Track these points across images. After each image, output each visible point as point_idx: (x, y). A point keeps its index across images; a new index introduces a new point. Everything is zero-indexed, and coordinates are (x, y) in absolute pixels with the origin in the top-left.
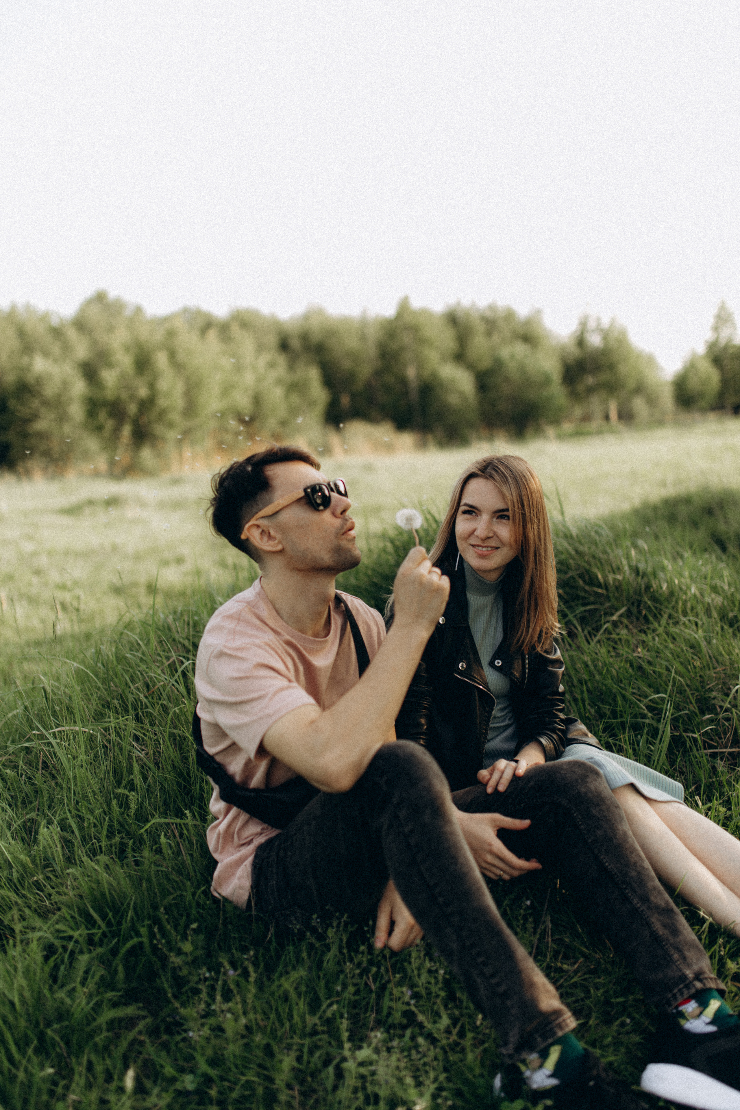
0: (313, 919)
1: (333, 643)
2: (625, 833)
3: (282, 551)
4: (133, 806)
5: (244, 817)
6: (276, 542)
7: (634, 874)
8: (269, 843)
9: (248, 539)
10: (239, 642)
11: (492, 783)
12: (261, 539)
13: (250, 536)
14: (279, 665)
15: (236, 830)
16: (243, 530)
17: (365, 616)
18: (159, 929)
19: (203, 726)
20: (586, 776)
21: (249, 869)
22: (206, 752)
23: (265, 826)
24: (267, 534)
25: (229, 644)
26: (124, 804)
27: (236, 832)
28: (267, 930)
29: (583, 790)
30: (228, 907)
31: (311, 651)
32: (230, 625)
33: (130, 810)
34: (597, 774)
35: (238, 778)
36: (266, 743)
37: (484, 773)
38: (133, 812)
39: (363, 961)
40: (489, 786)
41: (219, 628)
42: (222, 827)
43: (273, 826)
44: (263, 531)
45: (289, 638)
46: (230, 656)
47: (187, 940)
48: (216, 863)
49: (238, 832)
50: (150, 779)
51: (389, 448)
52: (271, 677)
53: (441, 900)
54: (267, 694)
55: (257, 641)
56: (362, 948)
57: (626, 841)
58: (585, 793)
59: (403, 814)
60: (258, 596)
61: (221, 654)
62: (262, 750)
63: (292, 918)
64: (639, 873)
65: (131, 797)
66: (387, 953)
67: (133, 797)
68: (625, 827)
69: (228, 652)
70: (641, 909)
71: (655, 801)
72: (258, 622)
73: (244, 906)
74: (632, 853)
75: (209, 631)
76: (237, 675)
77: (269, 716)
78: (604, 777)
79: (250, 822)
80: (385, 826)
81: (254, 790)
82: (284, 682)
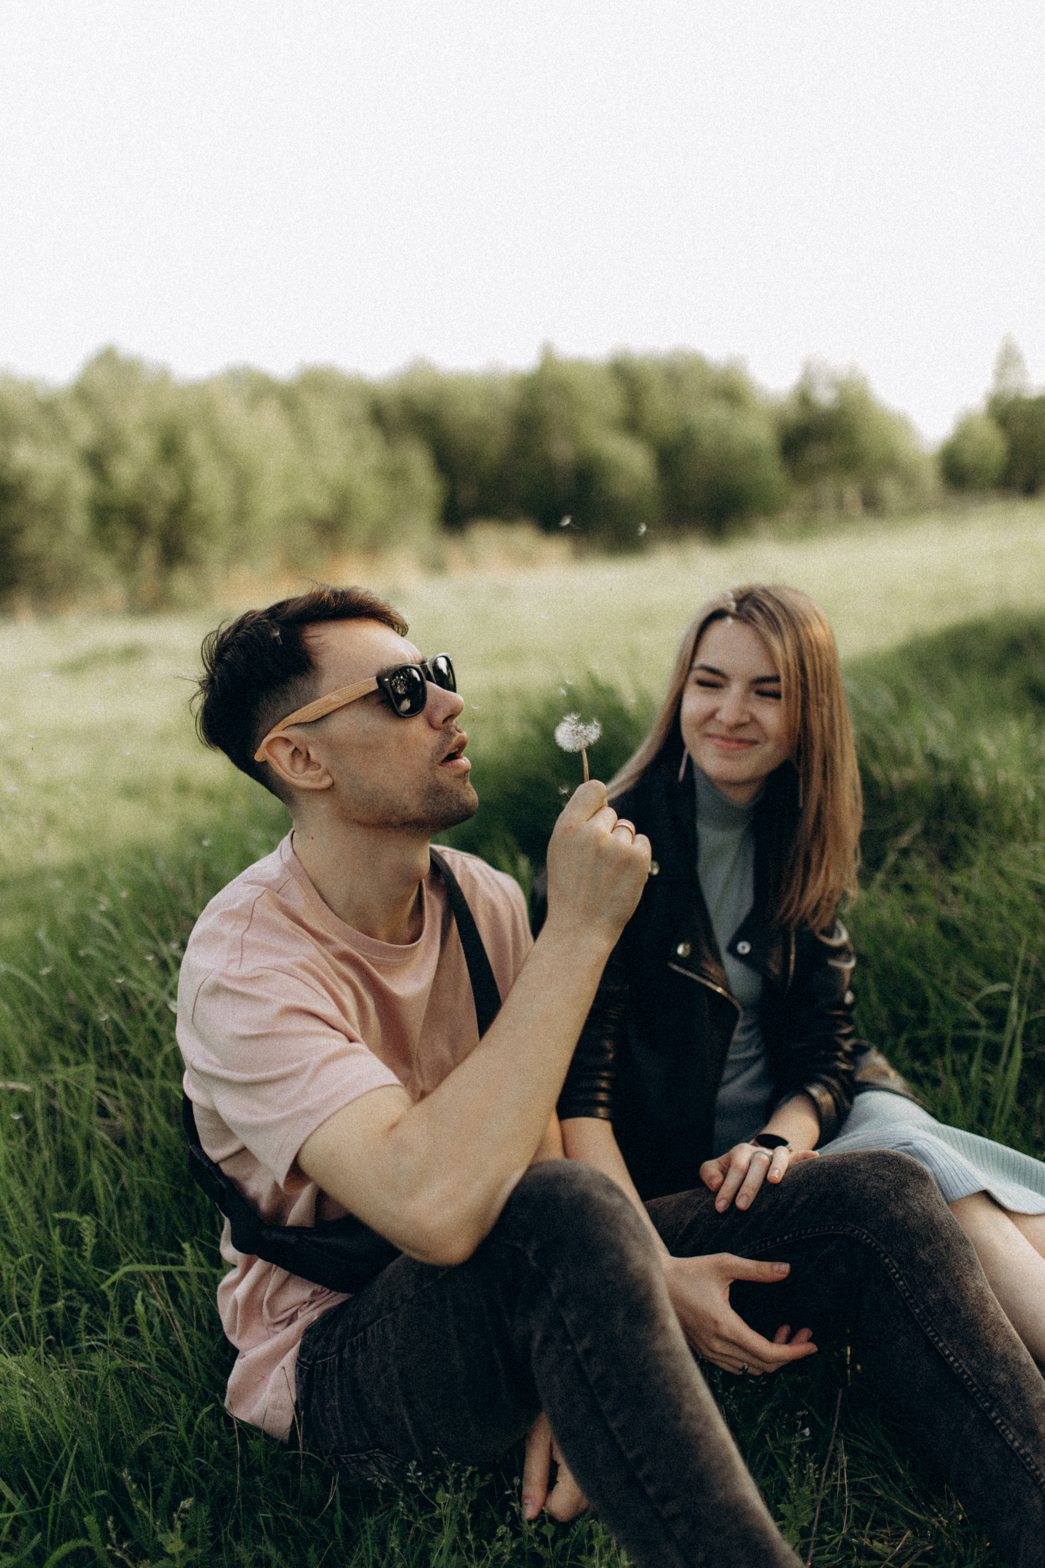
0: (409, 1470)
1: (428, 952)
2: (981, 1293)
3: (331, 789)
4: (89, 1240)
5: (278, 1275)
6: (320, 772)
7: (1003, 1378)
8: (328, 1320)
9: (265, 763)
10: (253, 964)
11: (726, 1192)
12: (293, 764)
13: (271, 759)
14: (329, 1010)
15: (266, 1299)
16: (259, 746)
17: (486, 889)
18: (115, 1523)
19: (196, 1111)
20: (905, 1185)
21: (291, 1372)
22: (207, 1158)
23: (318, 1287)
24: (304, 755)
25: (233, 970)
26: (73, 1238)
27: (264, 1304)
28: (327, 1486)
29: (900, 1213)
30: (254, 1445)
31: (389, 969)
32: (232, 931)
33: (84, 1247)
34: (921, 1176)
35: (264, 1205)
36: (306, 1163)
37: (711, 1168)
38: (90, 1249)
39: (503, 1554)
40: (720, 1196)
41: (215, 937)
42: (241, 1291)
43: (332, 1288)
44: (296, 749)
45: (346, 947)
46: (233, 992)
47: (172, 1528)
48: (234, 1353)
49: (268, 1302)
50: (124, 1179)
51: (527, 560)
52: (312, 1034)
53: (650, 1490)
54: (304, 1069)
55: (285, 962)
56: (501, 1530)
57: (984, 1310)
58: (904, 1219)
59: (570, 1318)
60: (287, 870)
61: (217, 990)
62: (297, 1173)
63: (373, 1467)
64: (1014, 1377)
65: (85, 1225)
66: (548, 1530)
67: (86, 1225)
68: (981, 1281)
69: (230, 985)
70: (1022, 1451)
71: (1025, 1215)
72: (286, 923)
73: (287, 1438)
74: (995, 1333)
75: (198, 941)
76: (247, 1031)
77: (308, 1112)
78: (934, 1182)
79: (291, 1283)
80: (538, 1336)
81: (293, 1229)
82: (338, 1043)
